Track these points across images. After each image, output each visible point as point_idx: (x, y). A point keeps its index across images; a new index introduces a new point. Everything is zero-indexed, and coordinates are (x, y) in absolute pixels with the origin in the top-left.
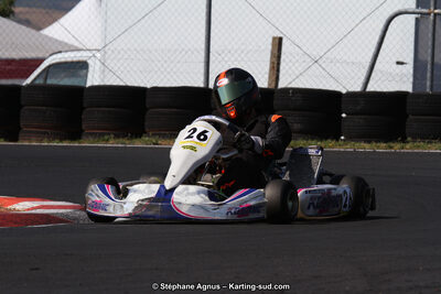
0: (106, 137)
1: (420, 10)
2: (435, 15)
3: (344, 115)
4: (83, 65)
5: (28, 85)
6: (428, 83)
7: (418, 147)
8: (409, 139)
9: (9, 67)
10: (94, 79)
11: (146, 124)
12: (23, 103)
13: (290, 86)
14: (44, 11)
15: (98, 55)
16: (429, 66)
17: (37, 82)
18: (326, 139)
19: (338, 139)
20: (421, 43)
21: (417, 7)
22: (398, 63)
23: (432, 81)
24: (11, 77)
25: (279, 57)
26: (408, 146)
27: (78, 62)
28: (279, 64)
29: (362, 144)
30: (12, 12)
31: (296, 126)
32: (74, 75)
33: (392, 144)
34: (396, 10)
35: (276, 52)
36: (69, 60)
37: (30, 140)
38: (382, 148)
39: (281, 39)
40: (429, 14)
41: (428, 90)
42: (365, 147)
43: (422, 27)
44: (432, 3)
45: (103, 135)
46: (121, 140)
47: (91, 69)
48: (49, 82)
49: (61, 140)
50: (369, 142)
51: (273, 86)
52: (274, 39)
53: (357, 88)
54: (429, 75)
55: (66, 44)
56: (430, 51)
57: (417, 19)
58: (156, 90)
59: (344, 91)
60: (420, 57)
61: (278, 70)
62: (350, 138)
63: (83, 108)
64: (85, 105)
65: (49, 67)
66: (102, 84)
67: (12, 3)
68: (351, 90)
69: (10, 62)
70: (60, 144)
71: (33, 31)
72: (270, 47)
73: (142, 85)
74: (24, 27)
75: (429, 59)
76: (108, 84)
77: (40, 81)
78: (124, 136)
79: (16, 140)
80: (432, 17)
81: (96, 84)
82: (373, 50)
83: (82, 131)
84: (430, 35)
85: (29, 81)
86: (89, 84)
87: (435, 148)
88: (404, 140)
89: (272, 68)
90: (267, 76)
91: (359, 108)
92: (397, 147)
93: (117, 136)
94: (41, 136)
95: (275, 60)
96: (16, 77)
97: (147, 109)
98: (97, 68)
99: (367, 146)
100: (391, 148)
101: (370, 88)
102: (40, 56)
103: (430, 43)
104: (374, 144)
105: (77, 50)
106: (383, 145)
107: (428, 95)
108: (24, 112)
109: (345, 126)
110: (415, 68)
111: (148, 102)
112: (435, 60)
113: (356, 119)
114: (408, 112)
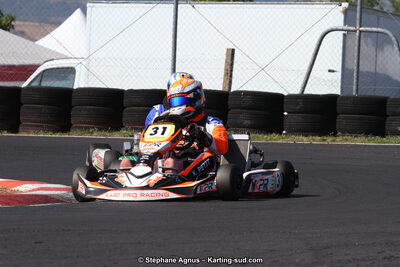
0: (91, 130)
1: (346, 28)
2: (360, 32)
3: (286, 113)
4: (71, 71)
5: (28, 88)
6: (354, 88)
7: (347, 140)
8: (339, 133)
9: (11, 72)
10: (80, 82)
11: (124, 119)
12: (22, 101)
13: (244, 89)
14: (37, 24)
15: (84, 63)
16: (355, 74)
17: (34, 84)
18: (272, 133)
19: (280, 133)
20: (347, 52)
21: (345, 25)
22: (330, 71)
23: (357, 86)
24: (12, 80)
25: (232, 65)
26: (338, 139)
27: (68, 68)
28: (232, 71)
29: (301, 137)
30: (13, 27)
31: (246, 122)
32: (63, 79)
33: (325, 138)
34: (328, 28)
35: (229, 61)
36: (60, 66)
37: (29, 133)
38: (317, 140)
39: (233, 50)
40: (355, 31)
41: (354, 93)
42: (304, 140)
43: (348, 39)
44: (358, 22)
45: (86, 128)
46: (103, 132)
47: (77, 73)
48: (46, 84)
49: (54, 133)
51: (227, 89)
52: (228, 50)
53: (297, 91)
54: (355, 81)
55: (58, 53)
56: (355, 61)
57: (344, 35)
58: (131, 91)
59: (286, 94)
60: (347, 66)
61: (231, 76)
62: (291, 132)
63: (72, 106)
64: (73, 104)
65: (44, 71)
66: (87, 86)
67: (13, 19)
68: (292, 92)
69: (11, 67)
70: (53, 136)
71: (31, 43)
72: (225, 57)
73: (120, 88)
74: (24, 40)
75: (355, 68)
76: (92, 86)
77: (35, 84)
78: (106, 130)
79: (17, 132)
80: (357, 33)
81: (82, 86)
82: (309, 61)
83: (71, 125)
84: (356, 48)
85: (25, 85)
86: (75, 87)
87: (361, 141)
88: (335, 135)
89: (226, 74)
90: (222, 81)
91: (298, 107)
92: (329, 140)
93: (100, 130)
94: (38, 128)
95: (228, 67)
96: (17, 80)
97: (124, 108)
98: (83, 73)
99: (305, 138)
100: (324, 140)
101: (307, 92)
102: (37, 63)
103: (356, 55)
104: (310, 138)
105: (67, 58)
106: (318, 138)
107: (354, 97)
108: (24, 109)
109: (286, 122)
110: (343, 75)
111: (126, 101)
112: (361, 68)
113: (296, 116)
114: (338, 111)
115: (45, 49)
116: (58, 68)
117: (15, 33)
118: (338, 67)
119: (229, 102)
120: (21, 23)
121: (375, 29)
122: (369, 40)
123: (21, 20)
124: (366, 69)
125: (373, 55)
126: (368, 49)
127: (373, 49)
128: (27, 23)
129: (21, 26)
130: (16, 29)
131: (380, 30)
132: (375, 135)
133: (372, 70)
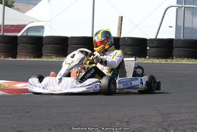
0: (52, 57)
1: (178, 5)
2: (185, 7)
3: (148, 48)
4: (42, 28)
5: (22, 36)
6: (182, 35)
7: (178, 61)
8: (174, 58)
9: (12, 28)
10: (47, 33)
11: (68, 51)
12: (18, 43)
13: (126, 36)
14: (26, 5)
15: (49, 23)
16: (182, 28)
18: (141, 58)
19: (145, 58)
20: (178, 17)
22: (170, 27)
23: (183, 34)
24: (13, 32)
25: (121, 24)
26: (174, 60)
27: (41, 26)
28: (121, 27)
29: (156, 60)
30: (13, 6)
31: (129, 53)
32: (38, 32)
33: (167, 60)
35: (120, 22)
36: (37, 25)
37: (22, 58)
38: (163, 61)
39: (122, 17)
41: (182, 38)
42: (157, 61)
43: (179, 11)
44: (184, 3)
45: (50, 56)
46: (58, 58)
47: (45, 29)
48: (30, 34)
49: (34, 58)
50: (158, 59)
51: (119, 36)
52: (120, 17)
53: (153, 37)
54: (182, 32)
56: (182, 22)
57: (177, 9)
58: (72, 38)
59: (148, 38)
60: (178, 24)
61: (121, 30)
62: (151, 57)
63: (43, 45)
64: (43, 44)
65: (29, 28)
66: (50, 35)
67: (13, 2)
68: (151, 38)
69: (12, 26)
70: (34, 60)
71: (23, 14)
72: (118, 20)
73: (66, 36)
74: (19, 12)
75: (182, 25)
76: (53, 35)
77: (25, 34)
78: (60, 57)
79: (16, 58)
80: (183, 8)
81: (48, 35)
82: (160, 22)
83: (42, 54)
84: (183, 15)
85: (19, 34)
86: (44, 36)
87: (185, 61)
88: (172, 59)
89: (119, 29)
90: (117, 32)
91: (154, 45)
92: (169, 61)
93: (57, 56)
94: (26, 56)
96: (16, 32)
97: (69, 46)
98: (48, 28)
99: (157, 60)
100: (167, 61)
101: (158, 37)
102: (25, 24)
103: (183, 19)
104: (160, 60)
105: (40, 21)
106: (164, 60)
107: (182, 40)
108: (19, 47)
109: (148, 52)
110: (176, 29)
111: (69, 42)
112: (185, 26)
113: (153, 49)
114: (174, 47)
115: (30, 17)
116: (35, 26)
117: (15, 9)
118: (174, 25)
119: (120, 43)
120: (18, 4)
121: (192, 6)
122: (189, 12)
123: (18, 3)
124: (188, 26)
125: (191, 19)
126: (188, 15)
127: (191, 16)
128: (20, 4)
129: (18, 6)
130: (15, 7)
131: (194, 6)
132: (192, 58)
133: (191, 26)
